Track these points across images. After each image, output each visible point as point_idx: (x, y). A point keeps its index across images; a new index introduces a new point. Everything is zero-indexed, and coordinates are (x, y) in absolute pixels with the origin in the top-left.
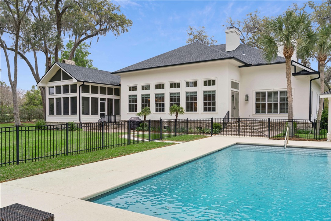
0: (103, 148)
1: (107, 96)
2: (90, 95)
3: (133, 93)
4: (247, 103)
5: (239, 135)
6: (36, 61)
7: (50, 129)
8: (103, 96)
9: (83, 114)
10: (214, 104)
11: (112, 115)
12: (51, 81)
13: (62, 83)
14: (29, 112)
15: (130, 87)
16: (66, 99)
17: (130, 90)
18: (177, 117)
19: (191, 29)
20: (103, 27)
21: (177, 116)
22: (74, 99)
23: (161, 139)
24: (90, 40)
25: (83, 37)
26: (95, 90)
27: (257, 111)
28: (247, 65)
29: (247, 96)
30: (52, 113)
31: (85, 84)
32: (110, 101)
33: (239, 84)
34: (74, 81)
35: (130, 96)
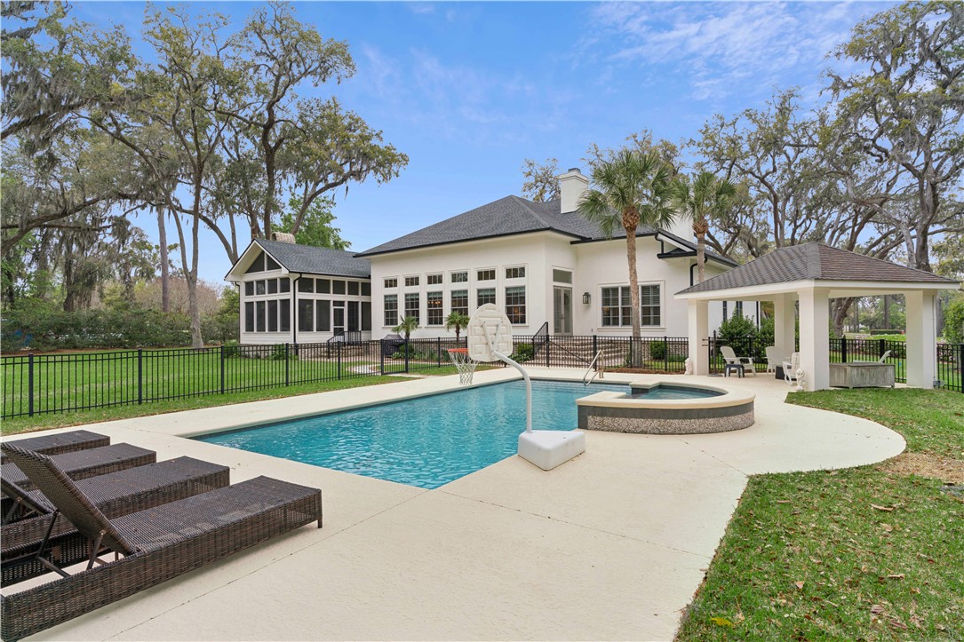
0: (287, 385)
1: (346, 298)
2: (315, 296)
3: (391, 291)
4: (589, 307)
5: (548, 365)
6: (234, 234)
7: (245, 356)
8: (339, 297)
9: (300, 329)
10: (523, 310)
11: (358, 331)
12: (248, 272)
13: (266, 275)
14: (224, 326)
15: (386, 281)
16: (273, 304)
17: (386, 286)
18: (458, 335)
19: (531, 164)
20: (356, 167)
21: (458, 332)
22: (285, 303)
23: (407, 372)
24: (333, 192)
25: (321, 185)
26: (323, 286)
27: (606, 322)
28: (584, 240)
29: (587, 295)
30: (250, 328)
31: (304, 276)
32: (353, 305)
33: (573, 274)
34: (284, 272)
35: (386, 297)
